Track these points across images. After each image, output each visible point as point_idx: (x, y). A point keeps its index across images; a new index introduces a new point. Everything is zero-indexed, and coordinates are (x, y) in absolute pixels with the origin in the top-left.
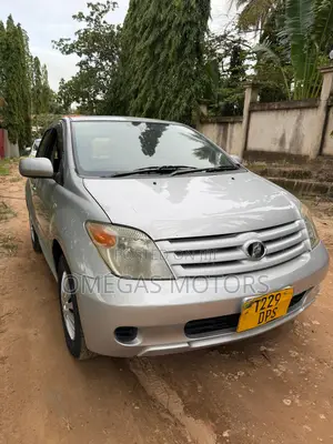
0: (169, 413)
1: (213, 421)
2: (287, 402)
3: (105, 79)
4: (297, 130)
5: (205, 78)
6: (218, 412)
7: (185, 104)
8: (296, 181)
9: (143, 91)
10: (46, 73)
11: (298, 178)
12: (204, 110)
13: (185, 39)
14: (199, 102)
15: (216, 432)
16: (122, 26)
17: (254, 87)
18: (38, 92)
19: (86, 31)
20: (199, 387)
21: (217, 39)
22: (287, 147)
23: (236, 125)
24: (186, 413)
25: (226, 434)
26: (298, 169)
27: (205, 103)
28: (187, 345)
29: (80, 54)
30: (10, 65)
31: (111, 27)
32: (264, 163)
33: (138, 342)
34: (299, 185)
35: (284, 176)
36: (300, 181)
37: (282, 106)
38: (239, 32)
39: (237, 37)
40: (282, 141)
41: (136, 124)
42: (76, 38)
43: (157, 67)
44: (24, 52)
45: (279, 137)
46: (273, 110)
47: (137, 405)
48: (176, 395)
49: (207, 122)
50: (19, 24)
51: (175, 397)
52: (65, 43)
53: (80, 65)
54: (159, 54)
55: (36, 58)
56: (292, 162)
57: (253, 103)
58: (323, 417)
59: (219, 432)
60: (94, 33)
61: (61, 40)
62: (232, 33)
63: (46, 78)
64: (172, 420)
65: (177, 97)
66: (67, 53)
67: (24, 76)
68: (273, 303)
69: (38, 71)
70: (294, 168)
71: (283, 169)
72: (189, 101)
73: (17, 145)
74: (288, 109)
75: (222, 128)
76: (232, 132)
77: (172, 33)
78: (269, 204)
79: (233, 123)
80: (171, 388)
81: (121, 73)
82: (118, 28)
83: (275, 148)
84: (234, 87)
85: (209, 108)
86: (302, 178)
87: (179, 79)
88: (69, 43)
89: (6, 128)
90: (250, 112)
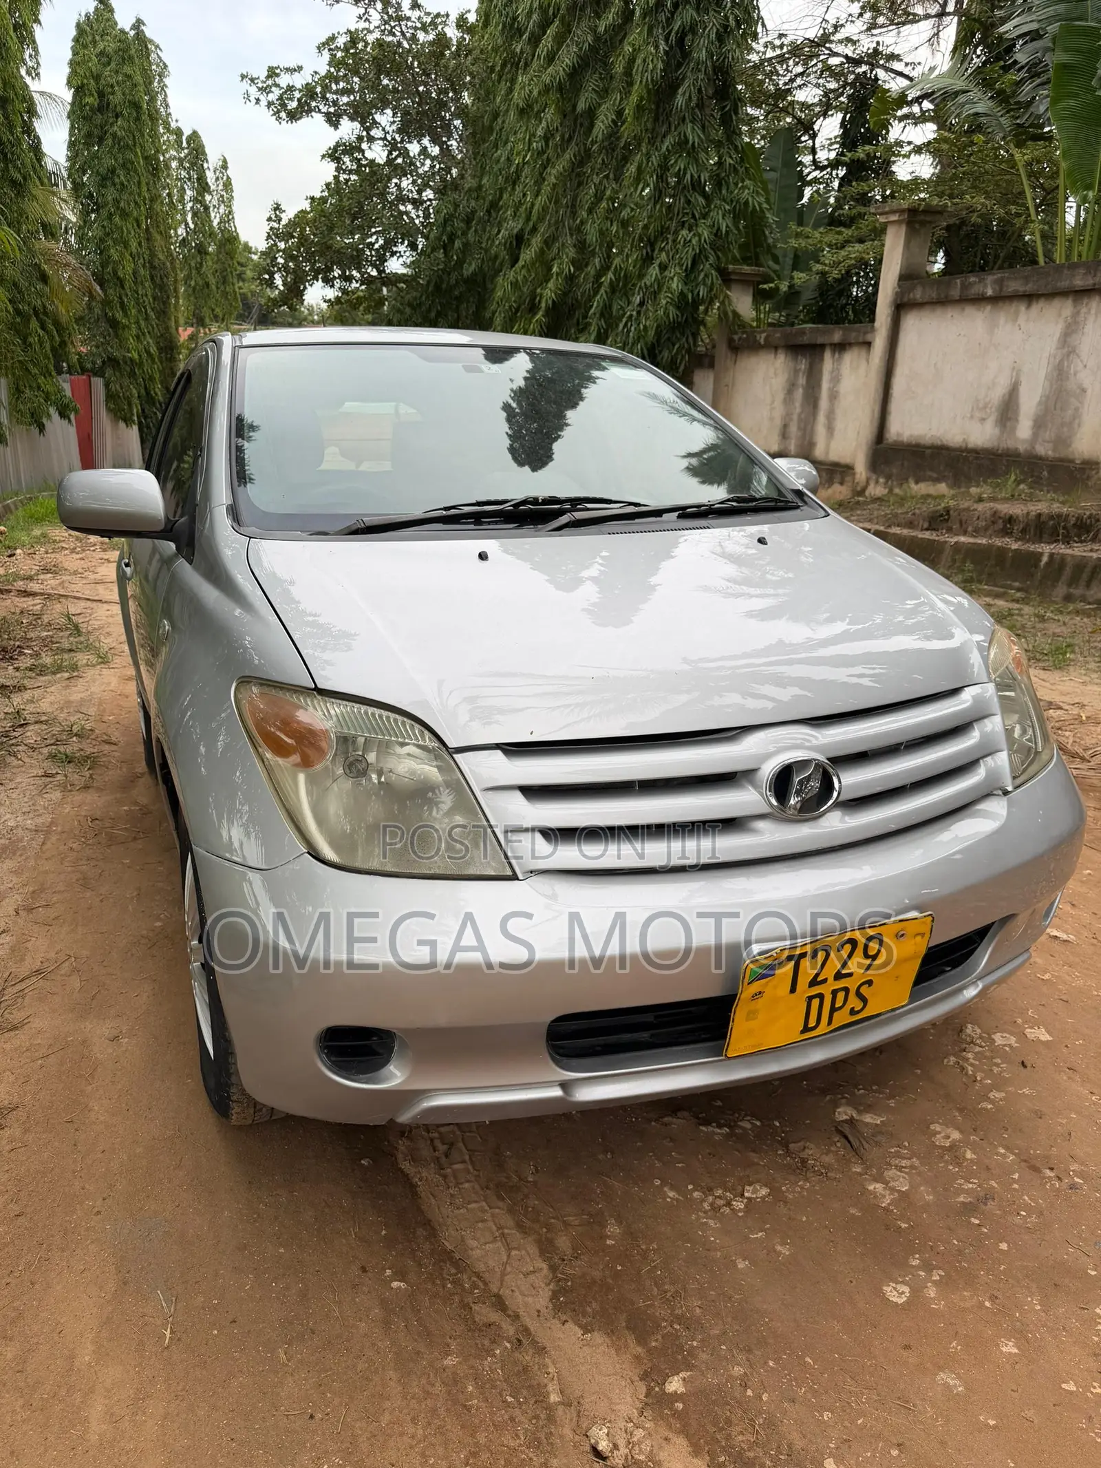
0: (500, 1303)
1: (642, 1340)
2: (897, 1293)
3: (417, 203)
4: (1060, 373)
5: (747, 192)
6: (661, 1311)
7: (676, 285)
8: (1046, 549)
9: (536, 242)
10: (228, 185)
11: (1054, 538)
12: (743, 304)
13: (679, 52)
14: (727, 279)
15: (645, 1376)
16: (472, 18)
17: (916, 219)
18: (201, 250)
19: (354, 38)
20: (613, 1229)
21: (796, 50)
22: (1024, 430)
23: (849, 357)
24: (558, 1308)
25: (675, 1385)
26: (1056, 508)
27: (745, 281)
28: (557, 1092)
29: (333, 120)
30: (109, 162)
31: (437, 20)
32: (942, 488)
33: (395, 1076)
34: (1057, 564)
35: (1006, 532)
36: (1062, 549)
37: (1014, 286)
38: (872, 26)
39: (867, 44)
40: (1007, 411)
41: (497, 355)
42: (322, 65)
43: (584, 158)
44: (154, 117)
45: (998, 394)
46: (979, 300)
47: (401, 1275)
48: (533, 1250)
49: (753, 347)
50: (138, 24)
51: (528, 1257)
52: (284, 80)
53: (334, 155)
54: (591, 114)
55: (195, 136)
56: (1037, 483)
57: (908, 277)
58: (1010, 1348)
59: (653, 1376)
60: (380, 44)
61: (272, 73)
62: (849, 31)
63: (227, 201)
64: (509, 1329)
65: (648, 260)
66: (293, 116)
67: (155, 198)
68: (856, 965)
69: (202, 180)
70: (1045, 505)
71: (1006, 509)
72: (689, 275)
73: (135, 428)
74: (1029, 298)
75: (803, 365)
76: (836, 379)
77: (636, 35)
78: (908, 631)
79: (841, 347)
80: (520, 1226)
81: (470, 182)
82: (461, 23)
83: (981, 434)
84: (850, 222)
85: (760, 296)
86: (1067, 540)
87: (658, 196)
88: (299, 81)
89: (99, 373)
90: (901, 307)
